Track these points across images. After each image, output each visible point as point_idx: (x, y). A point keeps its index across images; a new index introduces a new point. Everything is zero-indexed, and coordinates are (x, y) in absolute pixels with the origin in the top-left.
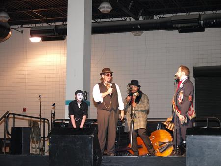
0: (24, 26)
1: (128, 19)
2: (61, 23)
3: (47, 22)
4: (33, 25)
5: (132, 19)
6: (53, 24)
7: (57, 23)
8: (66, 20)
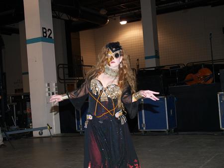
0: (116, 15)
1: (178, 3)
2: (137, 11)
3: (129, 11)
4: (121, 14)
5: (181, 2)
6: (133, 12)
7: (135, 11)
8: (140, 8)
